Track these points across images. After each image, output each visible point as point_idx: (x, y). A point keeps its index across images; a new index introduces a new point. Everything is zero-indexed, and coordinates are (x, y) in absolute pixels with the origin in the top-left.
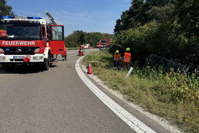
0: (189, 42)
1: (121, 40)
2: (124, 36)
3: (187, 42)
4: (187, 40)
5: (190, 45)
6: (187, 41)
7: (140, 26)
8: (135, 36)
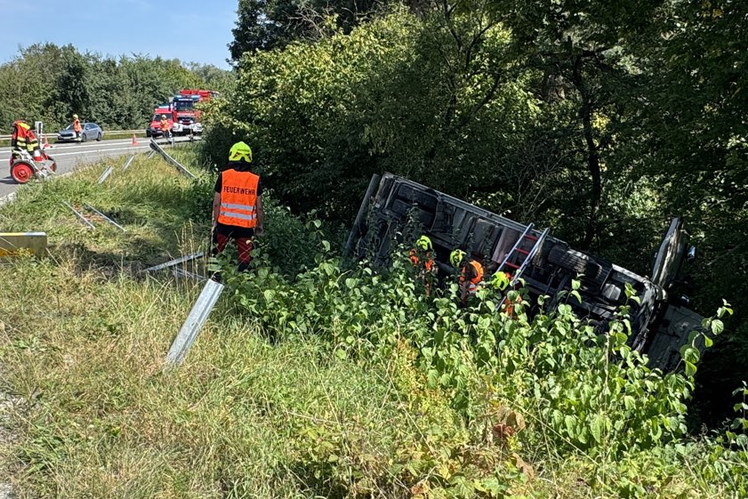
0: (545, 115)
1: (249, 97)
2: (267, 79)
3: (538, 115)
4: (539, 105)
5: (547, 129)
6: (537, 108)
7: (337, 30)
8: (311, 80)
